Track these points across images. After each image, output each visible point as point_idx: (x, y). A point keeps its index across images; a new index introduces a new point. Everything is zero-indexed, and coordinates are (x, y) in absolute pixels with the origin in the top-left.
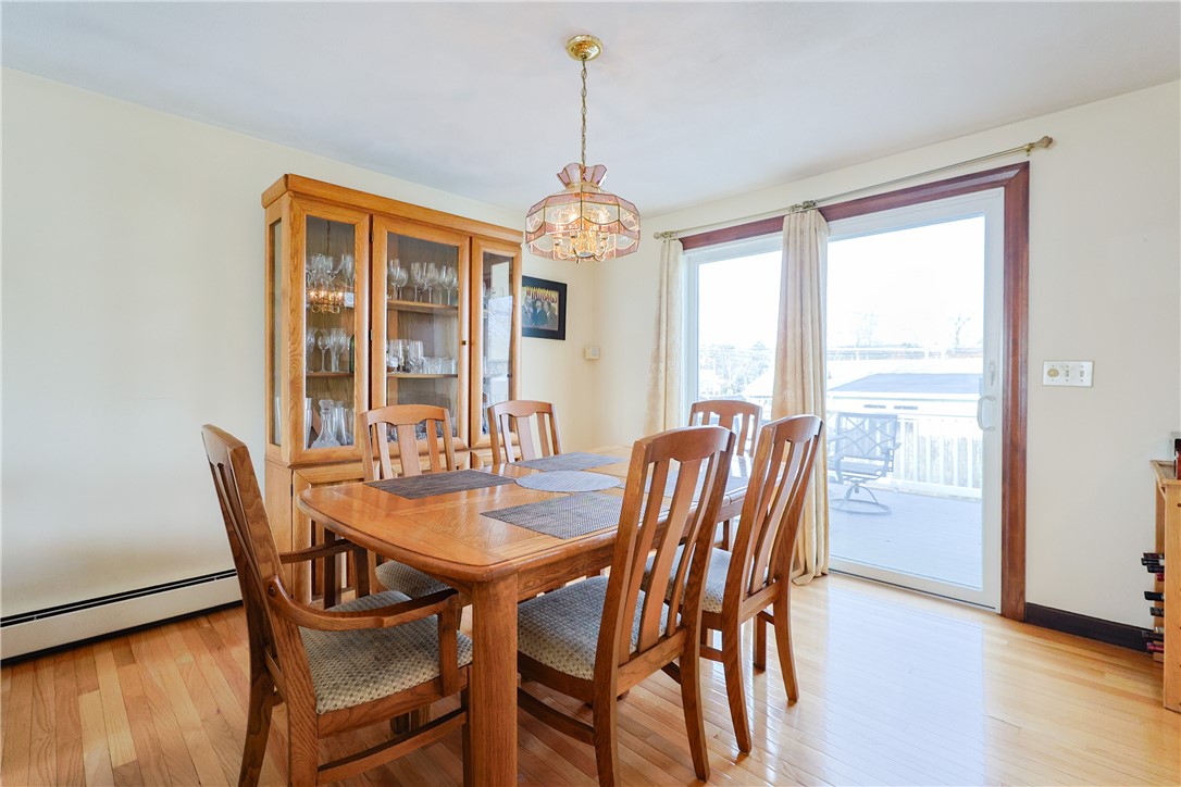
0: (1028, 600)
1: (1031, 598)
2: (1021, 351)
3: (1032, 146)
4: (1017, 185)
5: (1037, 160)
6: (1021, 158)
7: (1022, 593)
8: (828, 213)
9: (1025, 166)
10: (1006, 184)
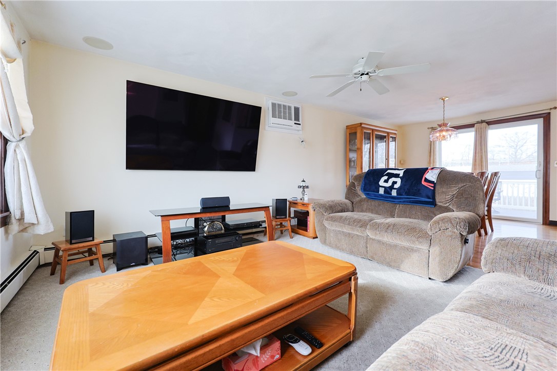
0: (550, 219)
1: (551, 219)
2: (548, 158)
3: (551, 109)
4: (546, 118)
5: (552, 112)
6: (548, 111)
7: (549, 218)
8: (489, 123)
9: (549, 113)
10: (544, 117)
